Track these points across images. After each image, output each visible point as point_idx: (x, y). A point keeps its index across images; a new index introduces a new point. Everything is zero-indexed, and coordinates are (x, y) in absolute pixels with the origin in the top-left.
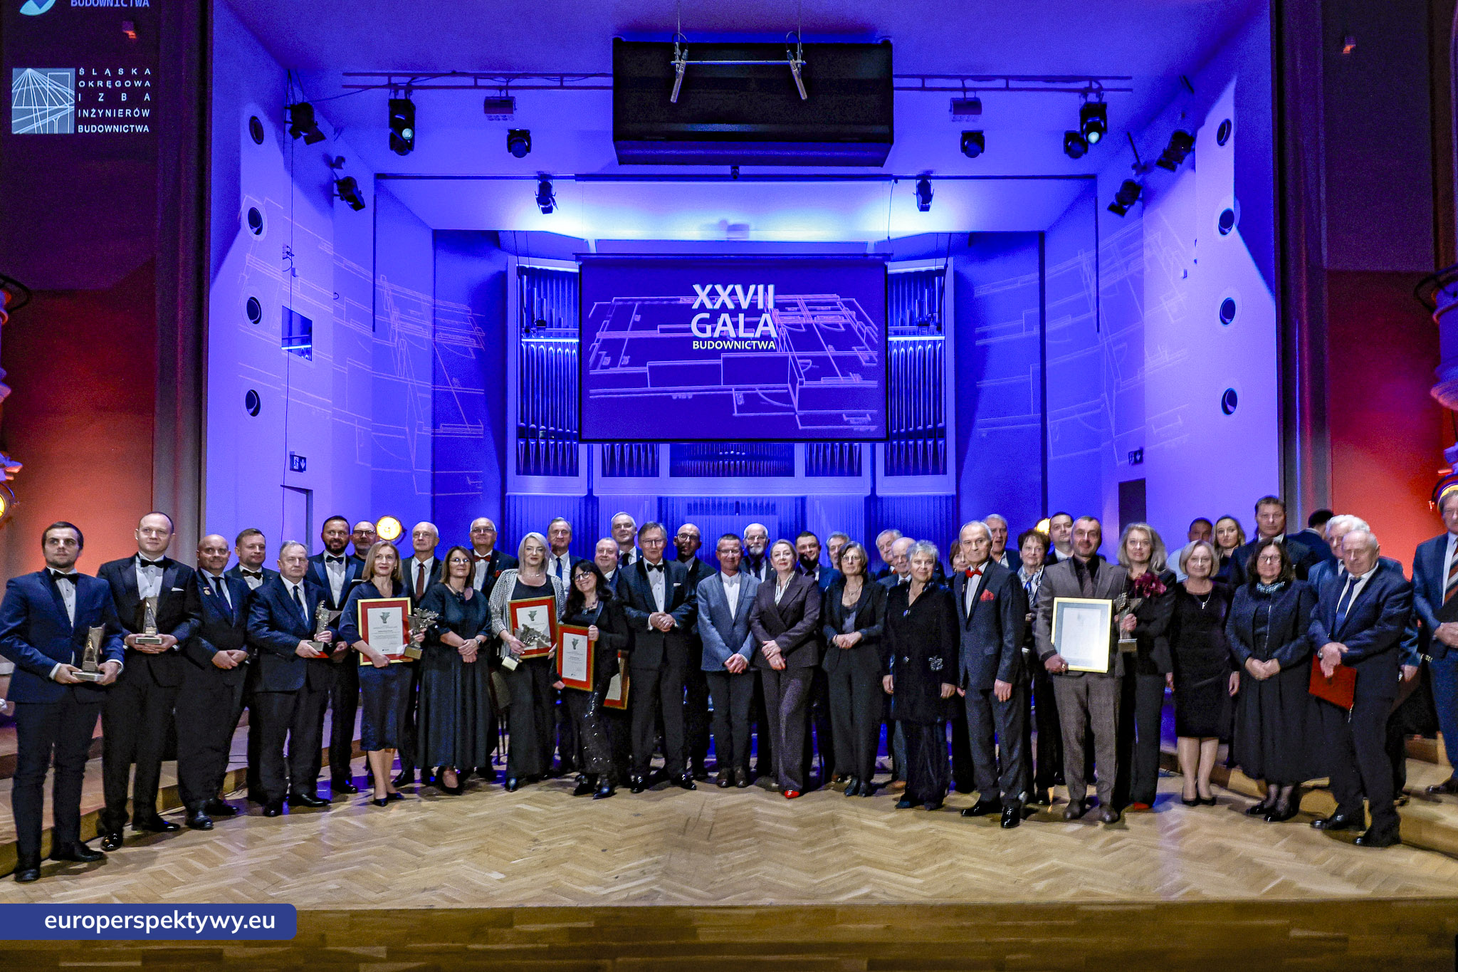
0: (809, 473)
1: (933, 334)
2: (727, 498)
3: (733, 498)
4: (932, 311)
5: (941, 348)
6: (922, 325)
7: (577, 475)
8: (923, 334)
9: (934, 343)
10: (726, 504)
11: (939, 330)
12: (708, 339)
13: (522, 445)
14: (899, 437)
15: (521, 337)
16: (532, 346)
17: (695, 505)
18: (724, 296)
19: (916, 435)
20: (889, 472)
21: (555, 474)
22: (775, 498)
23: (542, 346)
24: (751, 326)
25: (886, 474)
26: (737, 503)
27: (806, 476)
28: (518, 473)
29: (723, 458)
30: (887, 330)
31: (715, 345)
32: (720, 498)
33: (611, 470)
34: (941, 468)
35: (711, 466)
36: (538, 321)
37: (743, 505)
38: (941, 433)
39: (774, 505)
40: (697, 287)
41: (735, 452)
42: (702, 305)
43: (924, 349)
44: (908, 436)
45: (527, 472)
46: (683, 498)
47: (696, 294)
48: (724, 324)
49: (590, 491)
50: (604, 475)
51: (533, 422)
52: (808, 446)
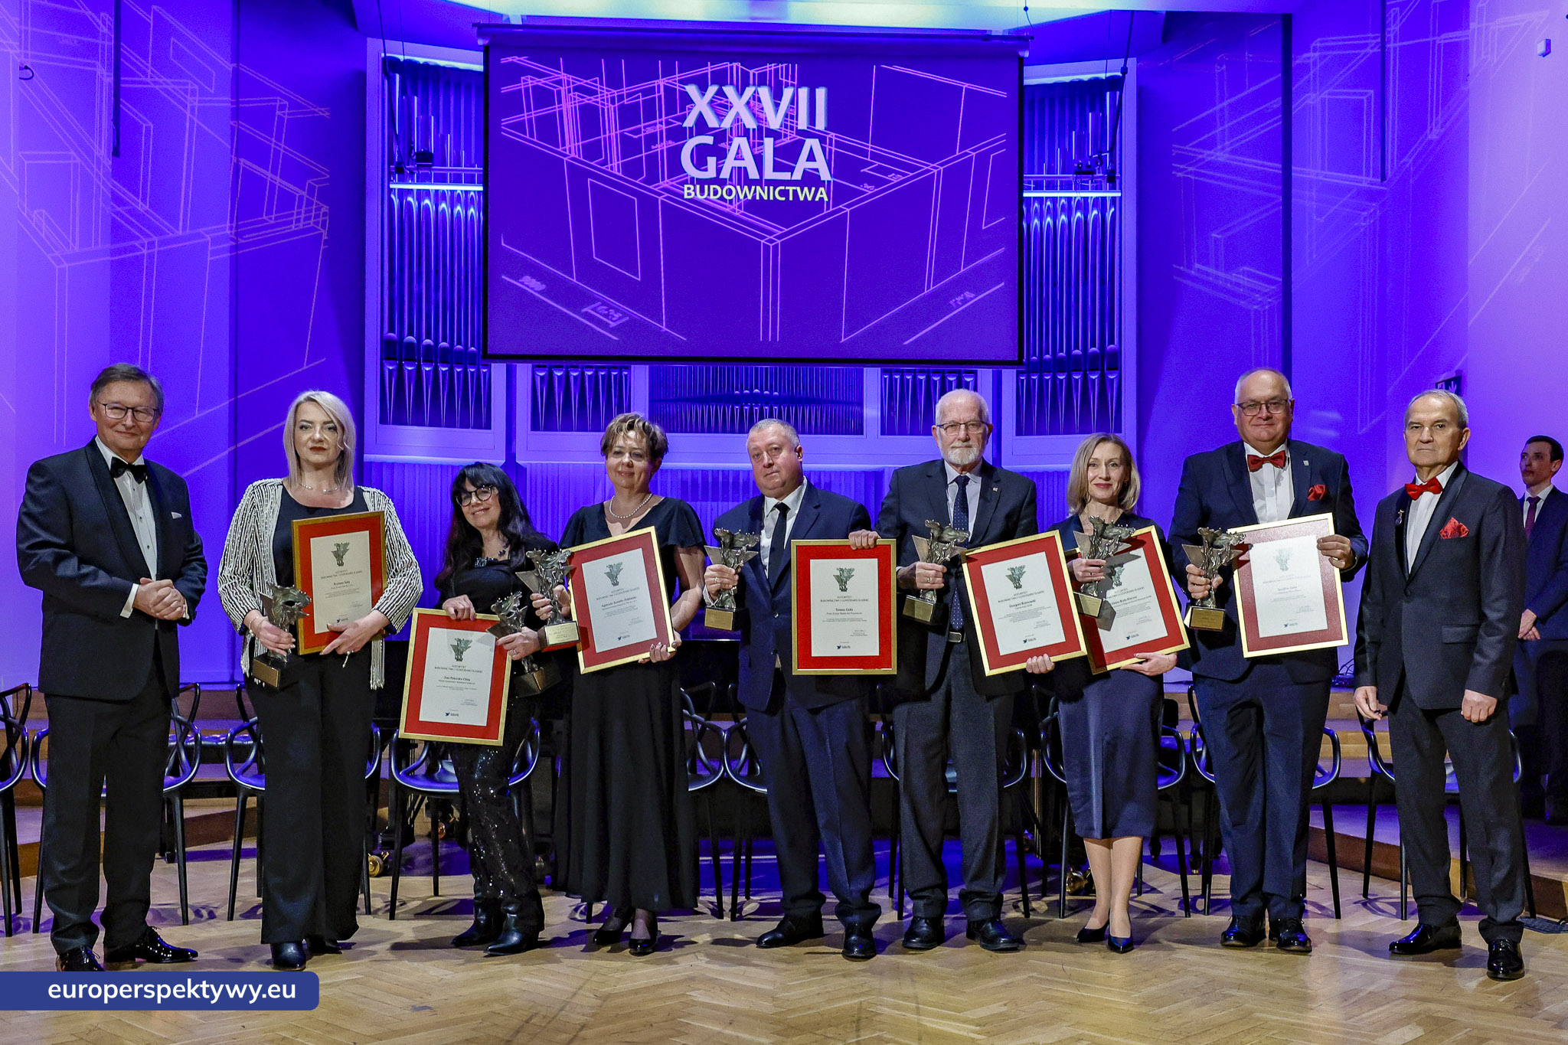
0: (888, 428)
1: (1098, 188)
4: (1099, 148)
5: (1114, 214)
6: (1083, 173)
7: (488, 427)
8: (1085, 188)
9: (1100, 204)
11: (1112, 181)
12: (708, 182)
13: (390, 371)
14: (1041, 367)
15: (390, 181)
16: (410, 199)
17: (694, 481)
18: (737, 103)
19: (1069, 364)
20: (1023, 429)
21: (450, 424)
22: (829, 473)
23: (427, 201)
25: (1019, 433)
27: (883, 432)
28: (383, 420)
29: (741, 400)
30: (1021, 178)
33: (545, 419)
34: (1112, 425)
35: (720, 412)
36: (418, 154)
38: (1114, 361)
39: (828, 485)
40: (692, 90)
41: (761, 390)
42: (701, 122)
43: (1086, 217)
44: (1058, 365)
45: (400, 421)
47: (691, 103)
48: (737, 157)
49: (510, 455)
50: (535, 427)
51: (411, 333)
52: (885, 379)
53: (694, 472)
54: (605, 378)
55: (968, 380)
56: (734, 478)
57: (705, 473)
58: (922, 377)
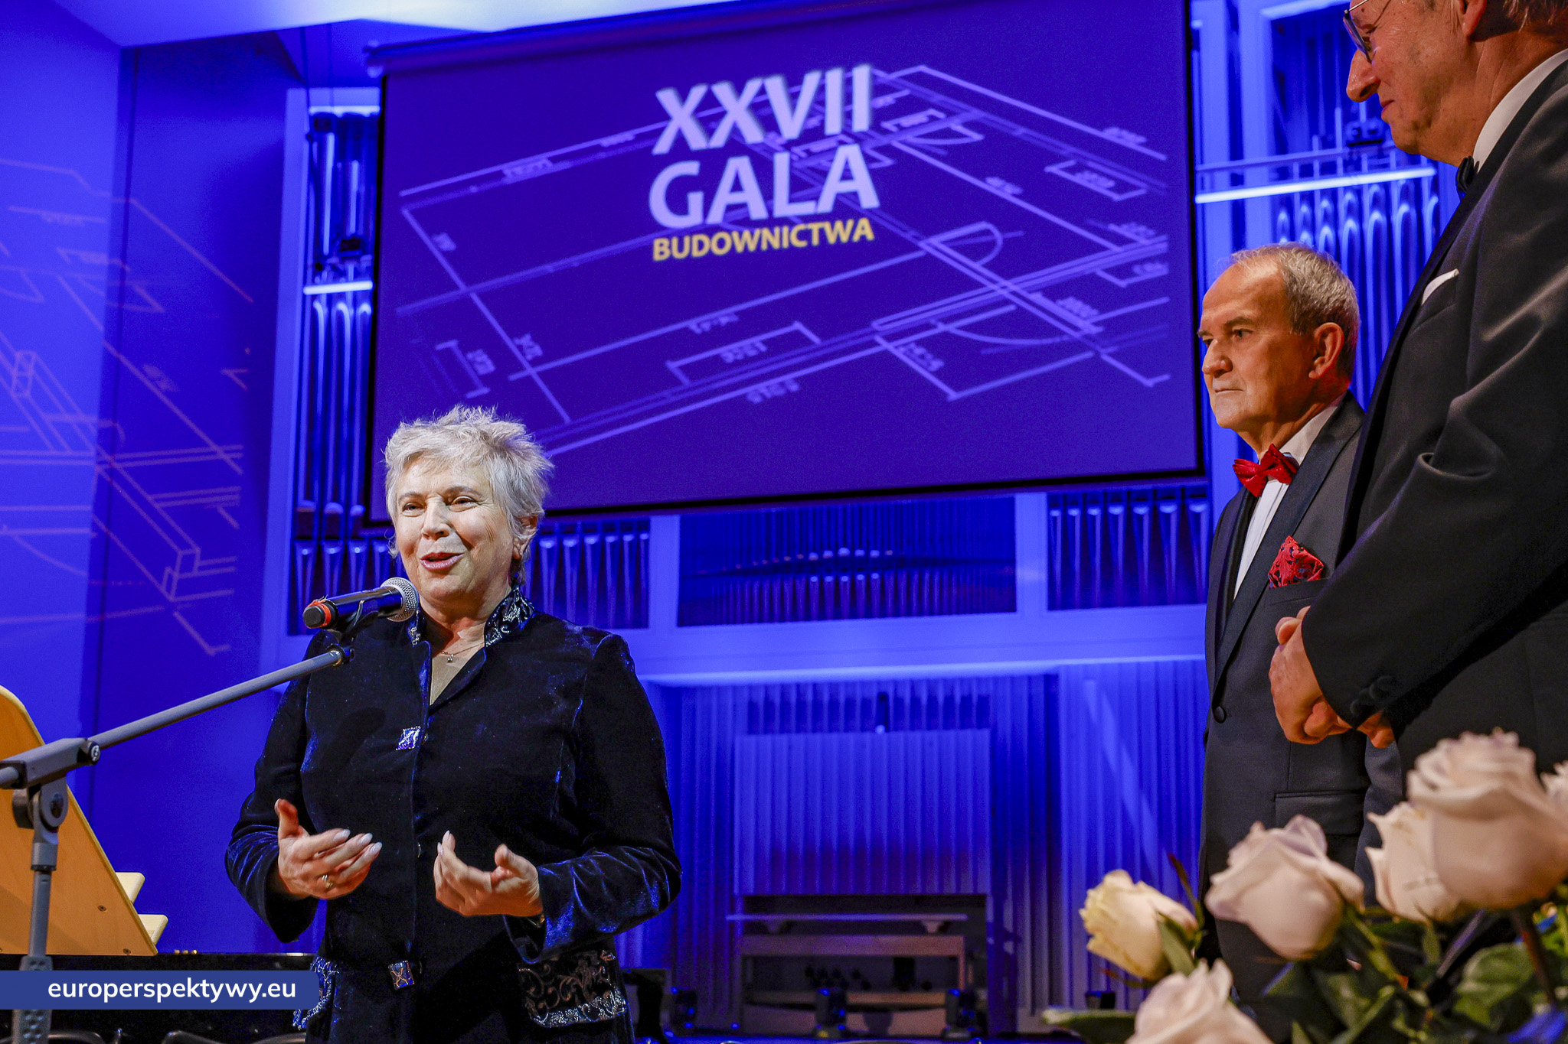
0: (1062, 598)
2: (850, 684)
3: (864, 683)
8: (1382, 168)
9: (1412, 192)
10: (850, 703)
12: (692, 231)
13: (305, 558)
15: (305, 283)
16: (341, 307)
17: (768, 703)
18: (736, 107)
22: (980, 680)
24: (805, 184)
26: (883, 697)
27: (1053, 605)
28: (293, 630)
29: (820, 567)
31: (711, 245)
32: (834, 686)
35: (787, 589)
37: (899, 701)
39: (984, 700)
40: (667, 97)
41: (852, 548)
42: (680, 141)
46: (735, 688)
47: (665, 117)
48: (737, 187)
51: (336, 499)
52: (1055, 518)
53: (767, 688)
54: (618, 546)
55: (1199, 508)
56: (831, 696)
57: (784, 688)
58: (1117, 510)
